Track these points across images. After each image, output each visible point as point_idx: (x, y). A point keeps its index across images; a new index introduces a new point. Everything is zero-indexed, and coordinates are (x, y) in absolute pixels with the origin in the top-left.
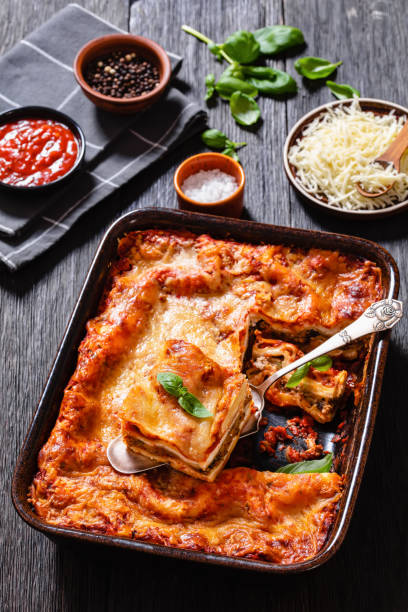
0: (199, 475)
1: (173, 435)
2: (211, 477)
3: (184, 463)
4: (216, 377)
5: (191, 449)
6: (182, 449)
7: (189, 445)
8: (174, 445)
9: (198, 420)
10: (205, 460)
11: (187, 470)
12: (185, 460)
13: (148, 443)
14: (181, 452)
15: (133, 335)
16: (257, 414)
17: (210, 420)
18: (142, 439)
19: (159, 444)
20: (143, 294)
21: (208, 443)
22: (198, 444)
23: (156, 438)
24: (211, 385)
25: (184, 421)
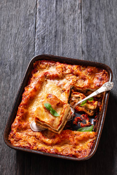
0: (56, 132)
1: (48, 121)
2: (59, 133)
3: (52, 129)
4: (61, 104)
5: (54, 125)
6: (51, 125)
7: (53, 124)
8: (49, 124)
9: (56, 117)
10: (57, 128)
11: (53, 131)
12: (52, 128)
13: (42, 123)
14: (51, 126)
15: (38, 91)
16: (72, 114)
17: (59, 117)
18: (40, 122)
19: (45, 123)
20: (40, 79)
21: (58, 124)
22: (56, 124)
23: (44, 122)
24: (59, 107)
25: (52, 117)
